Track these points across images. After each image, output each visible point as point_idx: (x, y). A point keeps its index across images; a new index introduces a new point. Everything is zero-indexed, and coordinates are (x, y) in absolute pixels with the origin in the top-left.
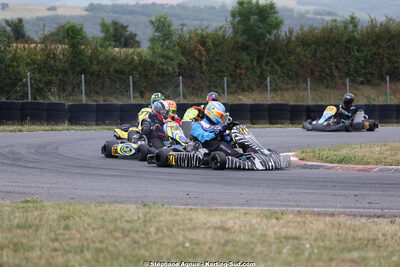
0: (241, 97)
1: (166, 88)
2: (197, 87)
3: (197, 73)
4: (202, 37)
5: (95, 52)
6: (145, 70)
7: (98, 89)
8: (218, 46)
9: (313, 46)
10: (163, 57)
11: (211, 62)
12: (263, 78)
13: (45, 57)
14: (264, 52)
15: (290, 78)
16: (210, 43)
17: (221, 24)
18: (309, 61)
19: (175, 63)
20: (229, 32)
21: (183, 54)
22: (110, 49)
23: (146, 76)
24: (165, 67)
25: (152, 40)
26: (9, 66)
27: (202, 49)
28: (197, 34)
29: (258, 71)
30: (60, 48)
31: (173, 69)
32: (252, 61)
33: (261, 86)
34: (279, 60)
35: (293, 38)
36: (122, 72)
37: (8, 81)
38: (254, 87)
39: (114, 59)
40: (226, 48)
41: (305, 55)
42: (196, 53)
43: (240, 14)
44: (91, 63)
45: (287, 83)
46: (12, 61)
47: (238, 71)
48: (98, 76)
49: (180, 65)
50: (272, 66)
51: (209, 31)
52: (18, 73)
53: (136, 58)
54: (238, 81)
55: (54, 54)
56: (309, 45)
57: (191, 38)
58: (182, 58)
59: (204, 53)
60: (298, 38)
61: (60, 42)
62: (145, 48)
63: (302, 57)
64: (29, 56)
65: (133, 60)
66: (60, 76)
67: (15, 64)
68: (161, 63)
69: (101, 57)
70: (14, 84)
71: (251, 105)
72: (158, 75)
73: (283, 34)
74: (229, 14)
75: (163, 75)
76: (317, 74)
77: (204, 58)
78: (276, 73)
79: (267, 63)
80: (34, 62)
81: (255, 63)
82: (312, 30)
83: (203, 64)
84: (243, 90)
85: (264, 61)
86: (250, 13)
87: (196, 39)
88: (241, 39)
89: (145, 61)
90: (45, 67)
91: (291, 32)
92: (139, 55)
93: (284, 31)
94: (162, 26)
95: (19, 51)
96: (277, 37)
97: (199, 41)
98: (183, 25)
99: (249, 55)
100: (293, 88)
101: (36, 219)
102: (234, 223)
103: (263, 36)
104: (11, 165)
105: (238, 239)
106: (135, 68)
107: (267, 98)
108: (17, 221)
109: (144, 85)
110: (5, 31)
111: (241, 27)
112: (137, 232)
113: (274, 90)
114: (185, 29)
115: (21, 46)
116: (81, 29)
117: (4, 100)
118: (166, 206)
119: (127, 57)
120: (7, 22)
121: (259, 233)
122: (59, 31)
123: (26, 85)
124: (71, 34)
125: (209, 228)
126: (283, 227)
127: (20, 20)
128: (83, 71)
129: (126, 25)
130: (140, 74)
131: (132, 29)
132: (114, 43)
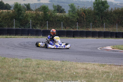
0: (96, 29)
1: (73, 26)
2: (82, 26)
3: (83, 22)
4: (84, 10)
5: (51, 14)
6: (66, 20)
7: (52, 26)
8: (89, 13)
9: (119, 14)
10: (72, 16)
11: (87, 18)
12: (103, 23)
13: (36, 16)
14: (103, 15)
15: (111, 23)
16: (87, 12)
17: (90, 7)
18: (117, 18)
19: (76, 18)
20: (93, 9)
21: (78, 15)
22: (56, 13)
23: (67, 22)
24: (73, 19)
25: (69, 11)
26: (25, 18)
27: (84, 14)
28: (83, 10)
29: (101, 21)
30: (41, 13)
31: (75, 20)
32: (100, 18)
33: (102, 26)
34: (108, 18)
35: (112, 11)
36: (59, 21)
37: (25, 23)
38: (100, 26)
39: (57, 16)
40: (92, 14)
41: (116, 17)
42: (82, 15)
43: (96, 4)
44: (50, 18)
45: (110, 25)
46: (26, 16)
47: (95, 21)
48: (52, 22)
49: (77, 19)
50: (106, 20)
51: (86, 9)
52: (28, 20)
53: (64, 16)
54: (95, 24)
55: (39, 15)
56: (117, 14)
57: (81, 11)
58: (78, 17)
60: (114, 11)
61: (41, 11)
62: (67, 14)
63: (115, 17)
64: (31, 15)
65: (63, 17)
66: (40, 21)
67: (27, 17)
68: (71, 18)
69: (53, 16)
70: (26, 24)
71: (99, 32)
72: (70, 22)
73: (109, 10)
74: (93, 4)
75: (72, 22)
76: (120, 22)
78: (107, 22)
80: (33, 17)
81: (100, 19)
82: (118, 9)
83: (84, 19)
84: (97, 27)
85: (103, 18)
86: (99, 3)
87: (82, 11)
88: (96, 11)
89: (67, 17)
90: (36, 19)
91: (112, 9)
92: (65, 15)
93: (110, 9)
94: (72, 6)
95: (28, 13)
96: (108, 11)
97: (83, 12)
98: (78, 7)
99: (99, 16)
100: (112, 27)
101: (29, 64)
102: (90, 67)
103: (103, 10)
104: (24, 48)
105: (90, 72)
106: (63, 20)
107: (104, 30)
108: (23, 65)
109: (66, 25)
110: (24, 7)
111: (96, 7)
112: (60, 69)
113: (106, 27)
114: (79, 8)
115: (29, 12)
116: (47, 7)
117: (23, 28)
118: (69, 62)
119: (61, 16)
120: (25, 4)
121: (97, 70)
122: (41, 8)
123: (30, 24)
124: (44, 8)
125: (82, 69)
126: (105, 69)
127: (29, 4)
128: (48, 20)
129: (61, 6)
130: (65, 21)
131: (63, 8)
132: (57, 12)
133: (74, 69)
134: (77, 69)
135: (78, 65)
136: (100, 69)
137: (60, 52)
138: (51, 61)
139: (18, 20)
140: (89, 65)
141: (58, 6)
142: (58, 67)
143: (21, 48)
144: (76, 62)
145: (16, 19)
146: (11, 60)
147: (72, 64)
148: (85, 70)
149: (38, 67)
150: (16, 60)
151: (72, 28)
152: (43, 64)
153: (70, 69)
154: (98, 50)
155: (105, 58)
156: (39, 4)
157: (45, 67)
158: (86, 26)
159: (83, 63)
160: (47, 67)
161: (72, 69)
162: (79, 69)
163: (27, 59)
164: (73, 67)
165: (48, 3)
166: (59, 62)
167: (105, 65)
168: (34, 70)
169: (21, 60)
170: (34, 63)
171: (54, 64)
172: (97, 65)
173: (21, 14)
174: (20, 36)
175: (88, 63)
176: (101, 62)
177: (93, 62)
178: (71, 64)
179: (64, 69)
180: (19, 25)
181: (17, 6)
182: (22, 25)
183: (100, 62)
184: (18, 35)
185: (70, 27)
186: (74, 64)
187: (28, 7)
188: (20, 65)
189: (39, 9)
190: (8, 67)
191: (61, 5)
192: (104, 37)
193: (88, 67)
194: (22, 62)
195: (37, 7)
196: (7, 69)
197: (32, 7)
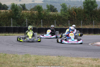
0: (86, 26)
3: (74, 20)
4: (75, 9)
5: (45, 13)
6: (59, 18)
7: (46, 24)
8: (79, 12)
10: (64, 15)
11: (78, 17)
12: (92, 21)
13: (31, 15)
14: (92, 14)
16: (77, 11)
17: (80, 6)
19: (67, 17)
20: (83, 8)
21: (70, 14)
22: (49, 13)
23: (59, 20)
24: (65, 18)
25: (61, 10)
26: (21, 17)
27: (75, 13)
28: (74, 9)
29: (91, 19)
30: (36, 12)
31: (67, 18)
32: (89, 16)
33: (92, 23)
34: (97, 16)
36: (53, 19)
37: (21, 21)
38: (90, 23)
39: (50, 15)
40: (82, 13)
42: (73, 14)
43: (86, 3)
44: (44, 16)
46: (22, 15)
47: (85, 19)
48: (46, 20)
49: (69, 17)
50: (95, 18)
52: (24, 19)
54: (85, 22)
55: (34, 14)
57: (72, 10)
59: (76, 14)
62: (59, 12)
64: (27, 14)
65: (56, 16)
66: (35, 20)
67: (23, 16)
68: (63, 17)
69: (47, 15)
70: (23, 22)
71: (89, 29)
72: (63, 20)
73: (98, 9)
74: (83, 3)
75: (64, 20)
77: (75, 15)
78: (96, 20)
79: (93, 17)
80: (28, 16)
81: (90, 17)
83: (75, 17)
84: (87, 24)
85: (92, 16)
86: (89, 3)
87: (73, 10)
88: (86, 10)
89: (59, 16)
90: (31, 18)
92: (57, 14)
94: (64, 6)
95: (24, 13)
96: (96, 9)
99: (88, 14)
101: (28, 60)
102: (84, 62)
103: (92, 9)
104: (22, 45)
105: (85, 66)
106: (56, 18)
107: (93, 27)
108: (23, 60)
109: (59, 23)
110: (20, 7)
111: (86, 6)
112: (57, 64)
113: (95, 24)
114: (70, 7)
115: (24, 11)
116: (41, 7)
117: (20, 26)
118: (65, 57)
119: (54, 15)
120: (21, 5)
121: (91, 64)
122: (35, 7)
123: (26, 22)
124: (39, 8)
125: (77, 63)
126: (98, 63)
127: (24, 4)
128: (42, 19)
129: (53, 6)
130: (57, 20)
131: (55, 7)
132: (50, 11)
133: (70, 63)
134: (73, 63)
135: (73, 59)
136: (93, 63)
137: (55, 48)
138: (48, 56)
139: (15, 19)
140: (83, 59)
141: (51, 5)
142: (55, 62)
143: (20, 44)
144: (71, 57)
145: (13, 18)
146: (12, 56)
147: (68, 59)
148: (80, 64)
149: (37, 62)
150: (16, 56)
151: (64, 25)
152: (41, 59)
153: (66, 64)
154: (89, 45)
155: (96, 53)
156: (34, 4)
157: (43, 62)
158: (77, 23)
159: (77, 58)
160: (45, 62)
161: (68, 63)
162: (75, 63)
163: (26, 55)
164: (68, 62)
165: (41, 3)
166: (55, 57)
167: (97, 59)
168: (33, 65)
169: (20, 56)
170: (33, 58)
171: (51, 59)
172: (91, 60)
173: (17, 13)
174: (17, 33)
175: (81, 57)
176: (94, 57)
177: (86, 57)
178: (66, 59)
179: (61, 63)
180: (16, 23)
181: (13, 6)
182: (18, 24)
183: (92, 57)
184: (16, 33)
185: (63, 25)
186: (69, 58)
187: (24, 7)
188: (21, 61)
189: (33, 8)
190: (10, 62)
191: (53, 4)
192: (94, 34)
193: (83, 62)
194: (22, 58)
195: (32, 7)
196: (9, 65)
197: (27, 7)
